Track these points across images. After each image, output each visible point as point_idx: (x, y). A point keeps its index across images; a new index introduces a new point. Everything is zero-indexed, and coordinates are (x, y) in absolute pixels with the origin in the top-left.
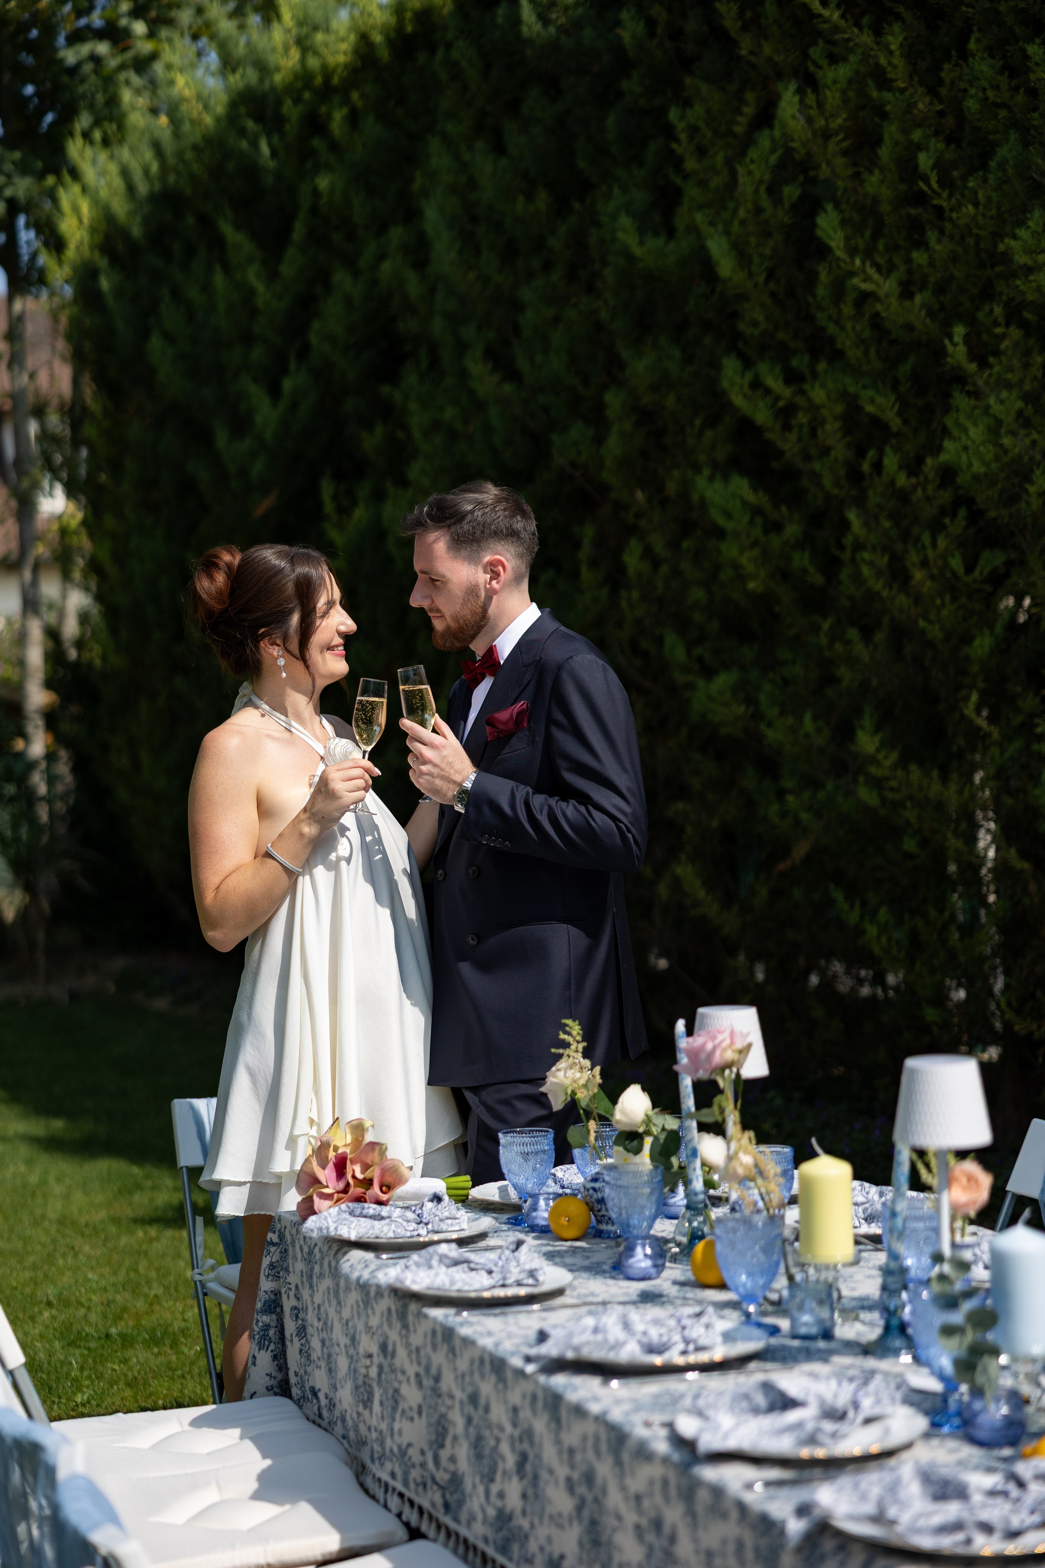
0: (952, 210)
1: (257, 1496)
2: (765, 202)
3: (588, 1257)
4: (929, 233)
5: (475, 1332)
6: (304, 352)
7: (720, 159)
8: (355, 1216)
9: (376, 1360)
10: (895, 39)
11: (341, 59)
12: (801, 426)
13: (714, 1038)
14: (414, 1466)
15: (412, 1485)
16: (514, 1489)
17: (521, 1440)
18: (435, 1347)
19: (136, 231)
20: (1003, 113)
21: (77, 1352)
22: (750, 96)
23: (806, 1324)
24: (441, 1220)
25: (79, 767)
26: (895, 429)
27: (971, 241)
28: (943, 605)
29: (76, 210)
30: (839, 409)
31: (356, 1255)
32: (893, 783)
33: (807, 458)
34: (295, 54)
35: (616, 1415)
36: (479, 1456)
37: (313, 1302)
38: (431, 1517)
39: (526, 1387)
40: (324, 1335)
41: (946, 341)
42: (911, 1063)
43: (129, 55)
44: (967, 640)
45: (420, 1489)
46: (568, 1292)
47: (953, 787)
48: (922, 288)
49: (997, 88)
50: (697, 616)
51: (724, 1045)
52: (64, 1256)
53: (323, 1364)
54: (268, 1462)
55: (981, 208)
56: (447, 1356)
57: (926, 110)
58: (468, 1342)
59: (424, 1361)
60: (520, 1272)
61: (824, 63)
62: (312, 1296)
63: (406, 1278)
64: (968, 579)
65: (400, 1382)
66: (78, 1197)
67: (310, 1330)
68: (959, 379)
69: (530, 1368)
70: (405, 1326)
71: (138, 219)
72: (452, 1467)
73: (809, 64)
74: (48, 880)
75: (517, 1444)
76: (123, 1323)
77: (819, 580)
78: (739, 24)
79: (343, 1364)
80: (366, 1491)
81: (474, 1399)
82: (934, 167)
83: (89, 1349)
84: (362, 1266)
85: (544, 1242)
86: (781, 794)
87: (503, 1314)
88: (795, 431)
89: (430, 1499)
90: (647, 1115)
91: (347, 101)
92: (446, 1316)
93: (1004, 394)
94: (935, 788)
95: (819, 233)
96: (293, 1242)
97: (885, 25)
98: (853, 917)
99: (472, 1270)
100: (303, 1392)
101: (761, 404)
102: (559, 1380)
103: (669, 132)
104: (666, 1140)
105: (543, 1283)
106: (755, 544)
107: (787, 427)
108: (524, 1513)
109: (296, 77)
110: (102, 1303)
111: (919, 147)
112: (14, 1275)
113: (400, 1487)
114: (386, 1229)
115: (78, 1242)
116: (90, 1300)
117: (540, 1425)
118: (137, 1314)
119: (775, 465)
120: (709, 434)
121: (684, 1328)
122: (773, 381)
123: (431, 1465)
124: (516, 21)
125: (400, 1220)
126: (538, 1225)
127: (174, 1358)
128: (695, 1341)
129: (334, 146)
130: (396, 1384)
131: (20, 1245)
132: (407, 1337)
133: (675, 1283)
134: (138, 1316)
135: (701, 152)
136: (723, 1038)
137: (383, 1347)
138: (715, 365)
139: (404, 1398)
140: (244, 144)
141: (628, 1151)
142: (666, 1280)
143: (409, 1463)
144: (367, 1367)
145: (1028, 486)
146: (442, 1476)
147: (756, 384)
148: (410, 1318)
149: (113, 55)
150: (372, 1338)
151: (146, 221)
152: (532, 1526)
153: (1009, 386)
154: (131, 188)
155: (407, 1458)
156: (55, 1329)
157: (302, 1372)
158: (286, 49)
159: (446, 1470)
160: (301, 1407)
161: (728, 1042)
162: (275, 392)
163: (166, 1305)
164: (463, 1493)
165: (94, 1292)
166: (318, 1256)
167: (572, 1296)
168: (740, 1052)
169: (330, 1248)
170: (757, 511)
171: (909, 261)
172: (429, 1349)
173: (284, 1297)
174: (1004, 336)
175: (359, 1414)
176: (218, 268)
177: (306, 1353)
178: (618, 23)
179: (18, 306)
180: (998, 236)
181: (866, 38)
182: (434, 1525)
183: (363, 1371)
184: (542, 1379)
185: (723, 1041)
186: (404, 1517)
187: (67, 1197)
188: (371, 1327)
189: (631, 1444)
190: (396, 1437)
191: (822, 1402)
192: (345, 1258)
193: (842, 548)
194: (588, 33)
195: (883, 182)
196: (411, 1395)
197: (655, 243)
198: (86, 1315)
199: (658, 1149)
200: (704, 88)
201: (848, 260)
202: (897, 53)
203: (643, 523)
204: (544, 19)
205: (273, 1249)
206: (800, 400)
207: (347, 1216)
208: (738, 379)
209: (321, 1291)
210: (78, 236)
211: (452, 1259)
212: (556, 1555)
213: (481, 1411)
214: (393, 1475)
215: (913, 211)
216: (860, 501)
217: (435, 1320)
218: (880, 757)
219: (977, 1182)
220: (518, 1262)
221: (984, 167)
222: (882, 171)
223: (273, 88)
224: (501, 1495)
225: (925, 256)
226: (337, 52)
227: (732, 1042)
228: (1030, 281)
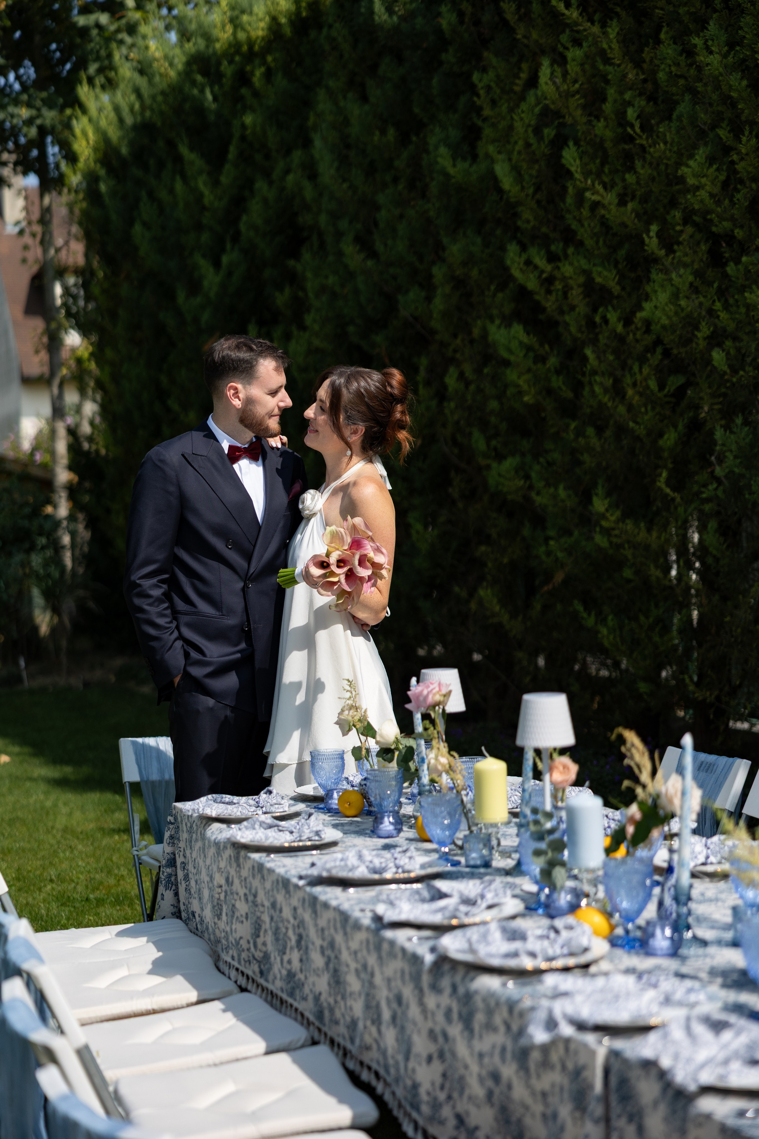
0: (650, 146)
1: (151, 972)
2: (532, 140)
3: (359, 826)
4: (637, 162)
5: (276, 865)
6: (236, 237)
7: (504, 108)
8: (217, 803)
9: (224, 888)
10: (613, 32)
11: (260, 33)
12: (558, 290)
13: (428, 687)
14: (243, 950)
15: (243, 962)
16: (295, 956)
17: (298, 926)
18: (254, 876)
19: (124, 150)
20: (682, 82)
21: (67, 909)
22: (524, 66)
23: (473, 859)
24: (271, 805)
25: (92, 524)
26: (616, 294)
27: (662, 167)
28: (646, 412)
29: (84, 133)
30: (581, 280)
31: (216, 826)
32: (616, 532)
33: (562, 312)
34: (229, 28)
35: (346, 906)
36: (277, 940)
37: (192, 857)
38: (253, 981)
39: (300, 894)
40: (197, 877)
41: (644, 236)
42: (526, 697)
43: (124, 21)
44: (661, 435)
45: (247, 964)
46: (340, 845)
47: (655, 534)
48: (633, 198)
49: (678, 65)
50: (493, 419)
51: (434, 691)
52: (64, 851)
53: (196, 896)
54: (160, 954)
55: (668, 145)
56: (260, 881)
57: (634, 79)
58: (271, 871)
59: (248, 886)
60: (310, 833)
61: (569, 45)
62: (191, 854)
63: (237, 835)
64: (660, 395)
65: (236, 900)
66: (78, 815)
67: (190, 875)
68: (654, 260)
69: (301, 883)
70: (239, 866)
71: (126, 142)
72: (264, 949)
73: (559, 46)
74: (69, 604)
75: (297, 930)
76: (98, 892)
77: (569, 395)
78: (517, 17)
79: (206, 893)
80: (219, 970)
81: (274, 905)
82: (638, 117)
83: (74, 907)
84: (218, 832)
85: (335, 818)
86: (547, 539)
87: (296, 856)
88: (554, 294)
89: (252, 970)
90: (397, 738)
91: (264, 63)
92: (261, 858)
93: (682, 271)
94: (642, 535)
95: (564, 161)
96: (182, 821)
97: (608, 20)
98: (590, 621)
99: (280, 831)
100: (188, 915)
101: (531, 276)
102: (318, 890)
103: (473, 89)
104: (406, 752)
105: (324, 839)
106: (529, 370)
107: (549, 292)
108: (301, 971)
109: (230, 45)
110: (86, 880)
111: (630, 104)
112: (30, 863)
113: (236, 964)
114: (235, 810)
115: (74, 842)
116: (79, 878)
117: (307, 916)
118: (109, 886)
119: (541, 317)
120: (500, 295)
121: (396, 859)
122: (540, 261)
123: (252, 949)
124: (372, 12)
125: (245, 805)
126: (332, 808)
127: (130, 912)
128: (402, 867)
129: (256, 94)
130: (233, 901)
131: (36, 846)
132: (239, 872)
133: (407, 839)
134: (109, 887)
135: (494, 103)
136: (435, 687)
137: (227, 880)
138: (503, 249)
139: (238, 910)
140: (195, 92)
141: (385, 760)
142: (402, 838)
143: (241, 949)
144: (219, 894)
145: (696, 333)
146: (259, 955)
147: (528, 262)
148: (241, 860)
149: (112, 23)
150: (221, 875)
151: (131, 144)
152: (306, 978)
153: (685, 265)
154: (121, 120)
155: (239, 946)
156: (53, 895)
157: (187, 903)
158: (223, 26)
159: (260, 951)
160: (187, 925)
161: (437, 689)
162: (217, 264)
163: (129, 881)
164: (270, 964)
165: (82, 873)
166: (195, 829)
167: (341, 847)
168: (445, 696)
169: (201, 823)
170: (529, 349)
171: (624, 180)
172: (251, 878)
173: (177, 856)
174: (682, 231)
175: (215, 923)
176: (178, 178)
177: (187, 890)
178: (439, 14)
179: (47, 200)
180: (679, 164)
181: (596, 29)
182: (255, 985)
183: (217, 896)
184: (308, 889)
185: (434, 689)
186: (238, 983)
187: (70, 815)
188: (221, 868)
189: (351, 921)
190: (234, 934)
191: (461, 895)
192: (209, 828)
193: (584, 374)
194: (419, 21)
195: (607, 127)
196: (242, 907)
197: (462, 165)
198: (75, 888)
199: (401, 758)
200: (494, 61)
201: (583, 180)
202: (615, 40)
203: (458, 356)
204: (389, 10)
205: (171, 826)
206: (557, 274)
207: (212, 802)
208: (517, 259)
209: (196, 849)
210: (86, 153)
211: (268, 824)
212: (317, 993)
213: (278, 912)
214: (233, 958)
215: (627, 147)
216: (595, 342)
217: (254, 860)
218: (608, 515)
219: (568, 769)
220: (309, 826)
221: (670, 119)
222: (606, 119)
223: (215, 53)
224: (289, 962)
225: (634, 177)
226: (257, 28)
227: (440, 690)
228: (697, 196)
